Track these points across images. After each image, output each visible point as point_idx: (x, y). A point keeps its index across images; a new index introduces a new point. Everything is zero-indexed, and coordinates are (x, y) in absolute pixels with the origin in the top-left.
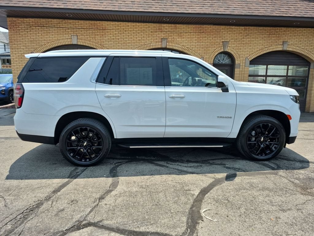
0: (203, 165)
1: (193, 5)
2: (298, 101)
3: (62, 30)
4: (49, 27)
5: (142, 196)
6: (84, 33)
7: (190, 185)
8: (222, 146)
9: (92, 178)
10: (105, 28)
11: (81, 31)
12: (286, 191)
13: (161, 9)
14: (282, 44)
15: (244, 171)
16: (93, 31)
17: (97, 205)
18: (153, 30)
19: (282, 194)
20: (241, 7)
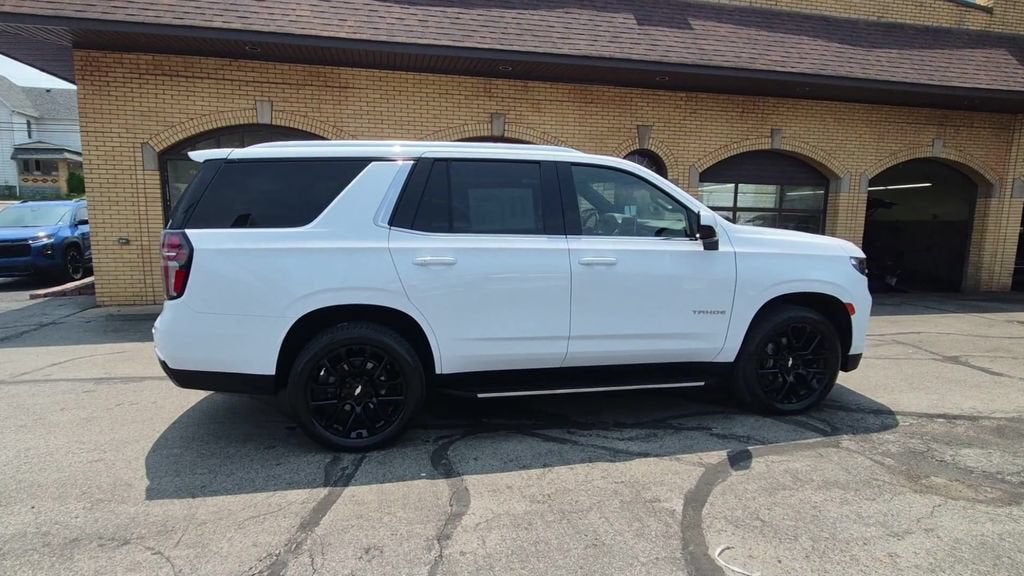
0: (660, 433)
1: (571, 36)
2: (867, 271)
3: (230, 87)
4: (193, 77)
5: (548, 524)
6: (289, 95)
7: (653, 488)
8: (703, 383)
9: (390, 481)
10: (345, 85)
11: (280, 91)
12: (879, 487)
13: (494, 41)
14: (769, 134)
15: (763, 443)
16: (315, 92)
17: (441, 556)
18: (470, 93)
19: (874, 496)
20: (683, 45)
